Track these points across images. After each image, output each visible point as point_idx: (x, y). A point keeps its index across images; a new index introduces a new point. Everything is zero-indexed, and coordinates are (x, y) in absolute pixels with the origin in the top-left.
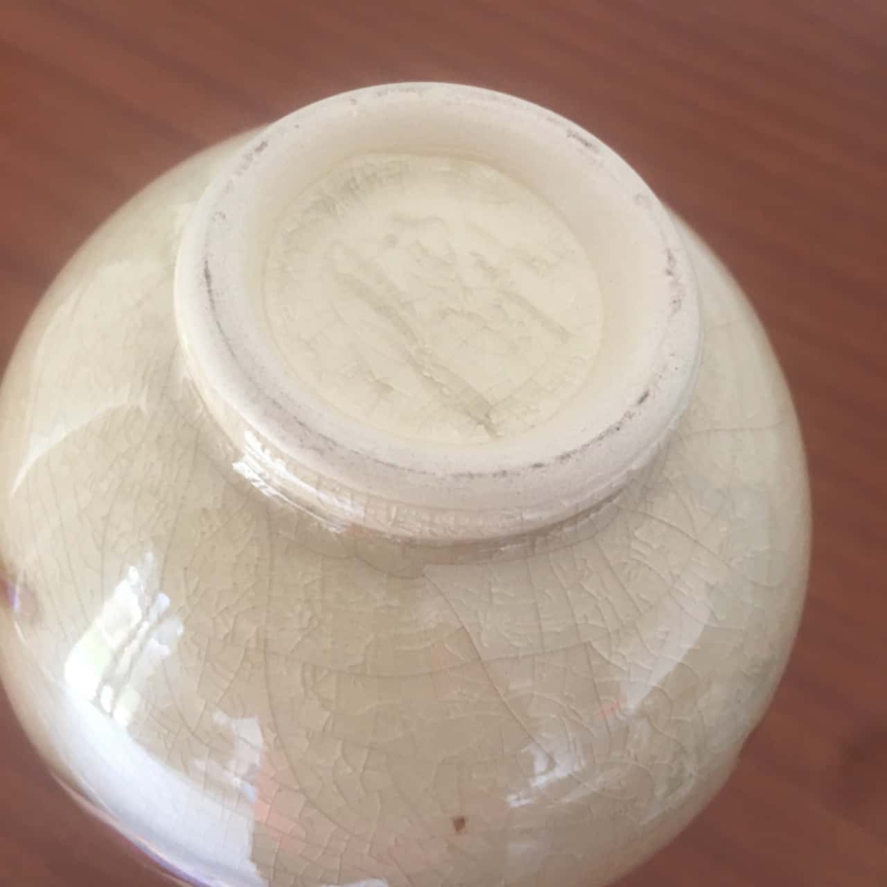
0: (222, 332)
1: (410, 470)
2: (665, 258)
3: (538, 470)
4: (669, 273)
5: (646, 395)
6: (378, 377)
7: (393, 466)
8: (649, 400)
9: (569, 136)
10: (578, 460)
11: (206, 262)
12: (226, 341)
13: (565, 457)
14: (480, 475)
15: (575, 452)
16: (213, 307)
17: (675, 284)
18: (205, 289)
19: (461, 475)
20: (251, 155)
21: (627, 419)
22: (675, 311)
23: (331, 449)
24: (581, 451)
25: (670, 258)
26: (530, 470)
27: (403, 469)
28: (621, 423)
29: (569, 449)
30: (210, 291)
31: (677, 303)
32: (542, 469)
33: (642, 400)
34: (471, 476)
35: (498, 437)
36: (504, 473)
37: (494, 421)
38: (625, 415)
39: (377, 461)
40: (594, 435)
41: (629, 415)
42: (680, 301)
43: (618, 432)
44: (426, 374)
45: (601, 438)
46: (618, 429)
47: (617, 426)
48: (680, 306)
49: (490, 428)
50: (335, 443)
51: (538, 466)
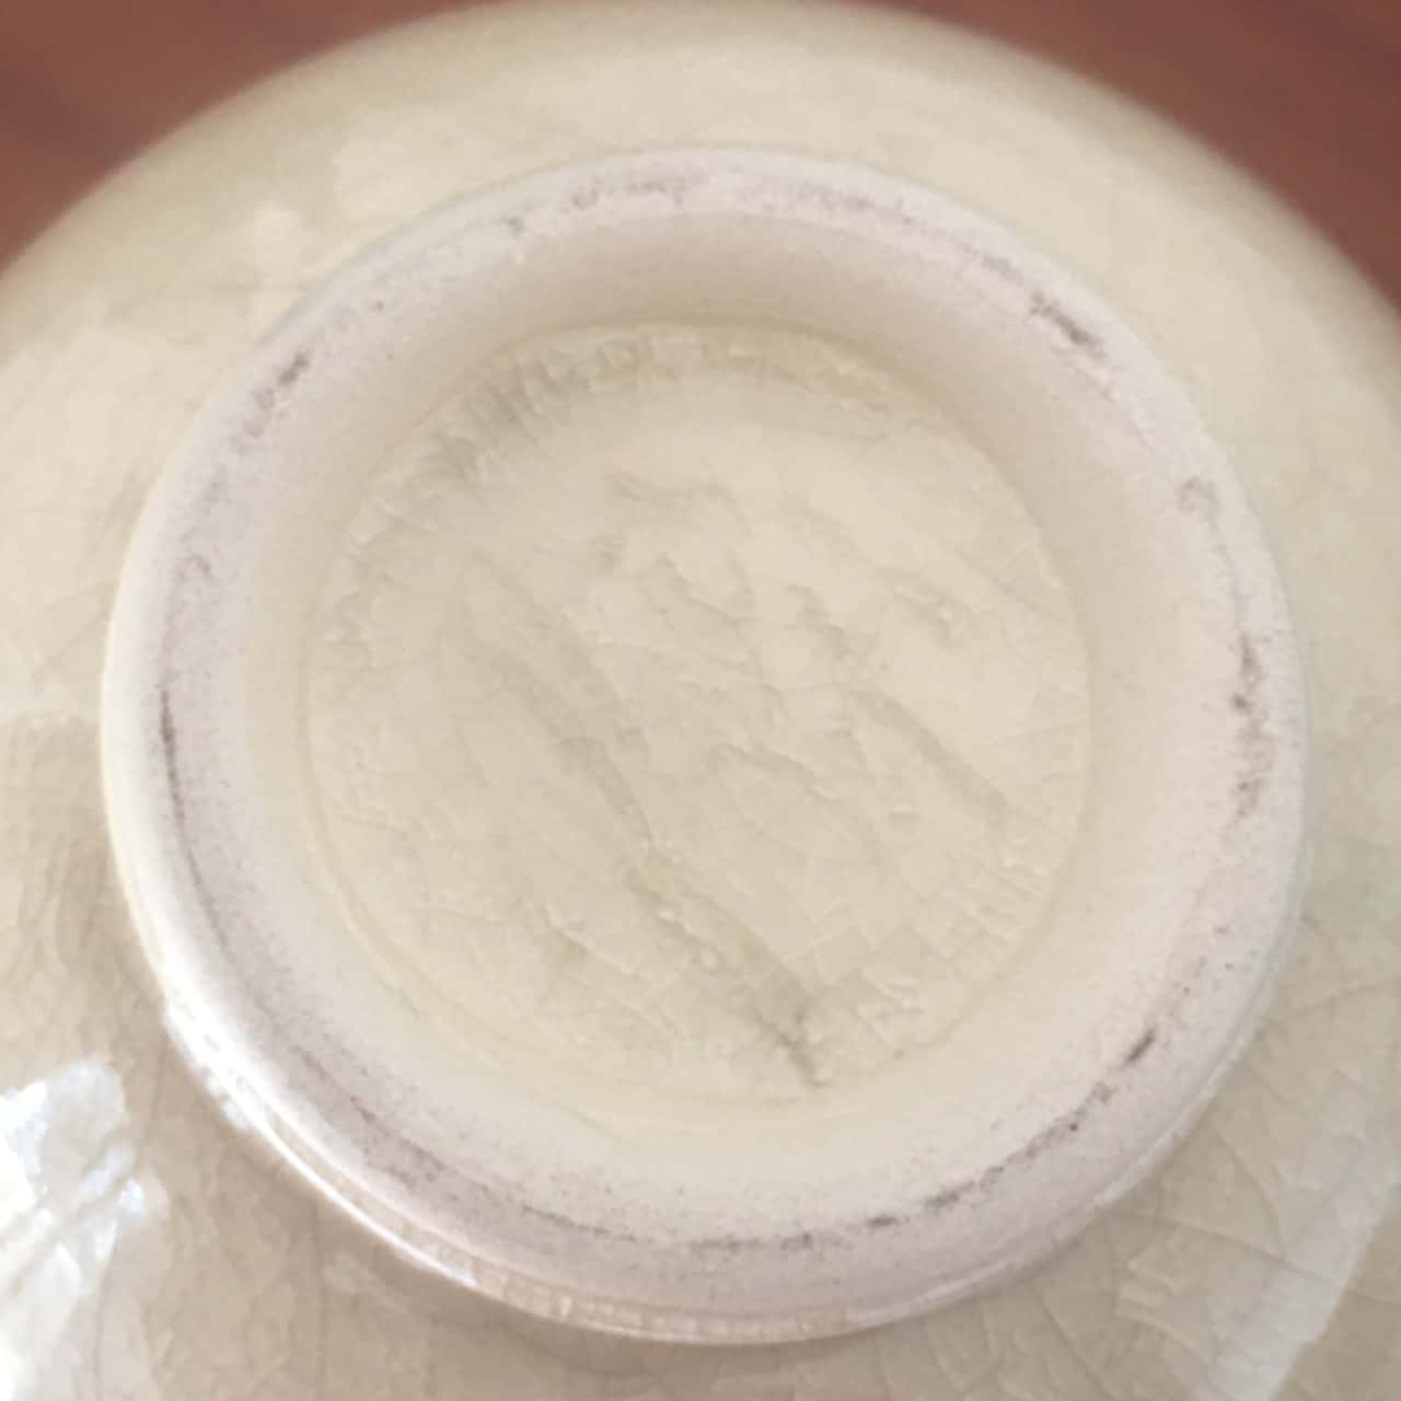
0: (198, 880)
1: (599, 1232)
2: (1233, 662)
3: (883, 1234)
4: (1240, 703)
5: (1148, 1040)
6: (557, 921)
7: (562, 1222)
8: (1153, 1053)
9: (1034, 311)
10: (973, 1207)
11: (165, 697)
12: (208, 902)
13: (945, 1199)
14: (754, 1244)
15: (968, 1186)
16: (180, 816)
17: (1253, 734)
18: (163, 768)
19: (712, 1244)
20: (270, 392)
21: (1097, 1102)
22: (1242, 813)
23: (430, 1177)
24: (982, 1185)
25: (1248, 662)
26: (865, 1231)
27: (583, 1228)
28: (1081, 1113)
29: (954, 1177)
30: (172, 775)
31: (1249, 789)
32: (892, 1229)
33: (1137, 1053)
34: (733, 1245)
35: (816, 1084)
36: (806, 1239)
37: (815, 1036)
38: (1094, 1093)
39: (527, 1209)
40: (1017, 1146)
41: (1103, 1094)
42: (1258, 783)
43: (1073, 1134)
44: (667, 915)
45: (1031, 1152)
46: (1074, 1127)
47: (1072, 1120)
48: (1254, 801)
49: (801, 1057)
50: (439, 1166)
51: (881, 1222)
